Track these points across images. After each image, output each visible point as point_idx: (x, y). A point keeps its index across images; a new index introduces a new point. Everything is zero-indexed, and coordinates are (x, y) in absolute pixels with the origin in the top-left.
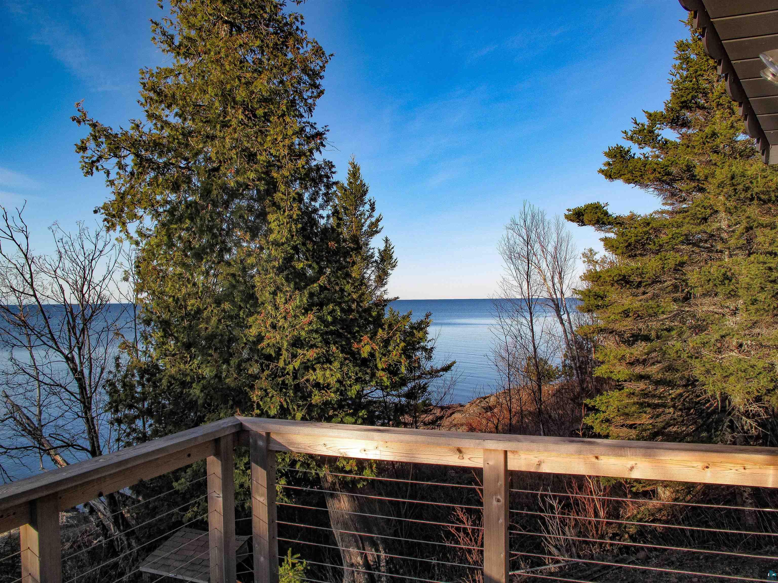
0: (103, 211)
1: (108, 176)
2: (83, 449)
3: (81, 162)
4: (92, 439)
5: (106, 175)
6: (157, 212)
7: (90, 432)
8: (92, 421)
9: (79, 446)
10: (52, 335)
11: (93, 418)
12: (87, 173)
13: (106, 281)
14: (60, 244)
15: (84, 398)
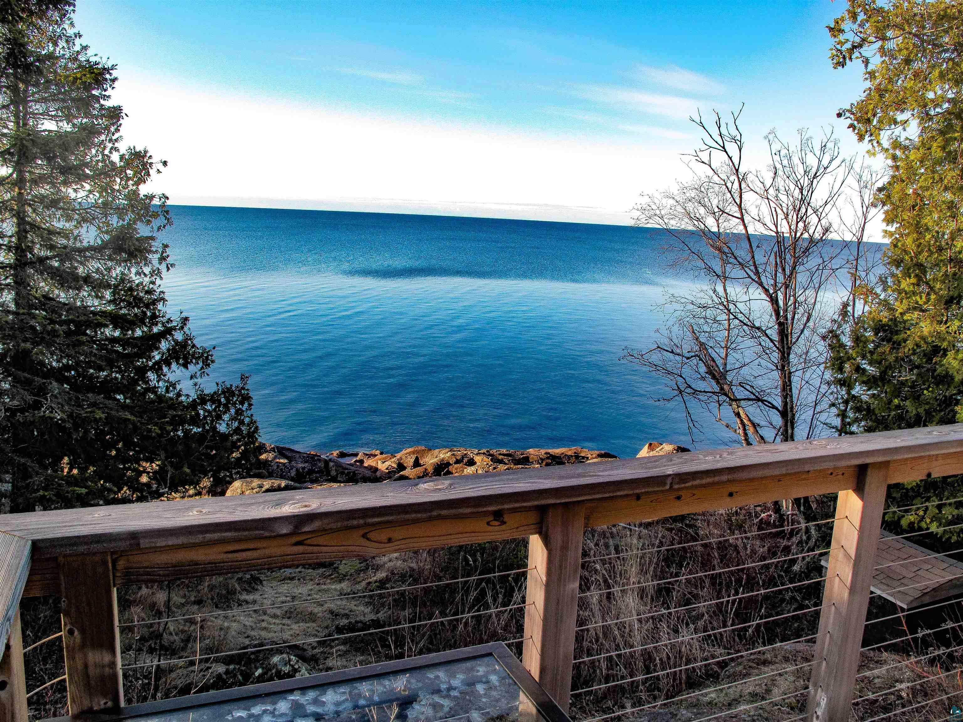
0: (848, 114)
1: (866, 66)
2: (774, 407)
3: (831, 49)
4: (786, 398)
5: (863, 65)
6: (927, 114)
7: (784, 389)
8: (790, 377)
9: (769, 403)
10: (756, 268)
11: (790, 373)
12: (838, 64)
13: (829, 206)
14: (777, 158)
15: (783, 347)
